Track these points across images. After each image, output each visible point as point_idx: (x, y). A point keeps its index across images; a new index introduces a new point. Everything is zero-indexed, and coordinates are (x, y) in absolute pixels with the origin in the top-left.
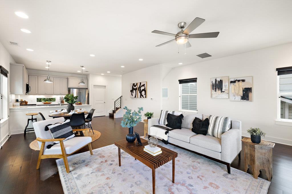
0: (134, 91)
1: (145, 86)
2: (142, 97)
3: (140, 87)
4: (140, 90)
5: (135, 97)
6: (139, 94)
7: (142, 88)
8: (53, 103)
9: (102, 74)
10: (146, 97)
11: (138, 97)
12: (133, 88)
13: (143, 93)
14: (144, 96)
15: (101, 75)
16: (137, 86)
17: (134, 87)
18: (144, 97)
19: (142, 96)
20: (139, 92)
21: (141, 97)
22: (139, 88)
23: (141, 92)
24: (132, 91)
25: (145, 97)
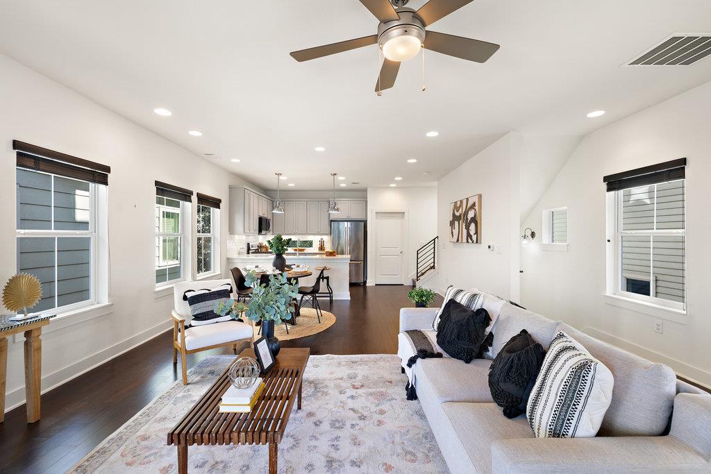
0: (456, 223)
1: (477, 208)
2: (469, 240)
3: (466, 213)
4: (467, 219)
5: (458, 240)
6: (465, 232)
7: (471, 214)
8: (308, 250)
9: (391, 185)
10: (477, 242)
11: (462, 242)
12: (454, 215)
13: (472, 228)
14: (474, 238)
15: (391, 187)
16: (460, 210)
17: (456, 213)
18: (473, 242)
19: (471, 237)
20: (464, 225)
21: (468, 242)
22: (464, 215)
23: (468, 227)
24: (452, 224)
25: (475, 242)
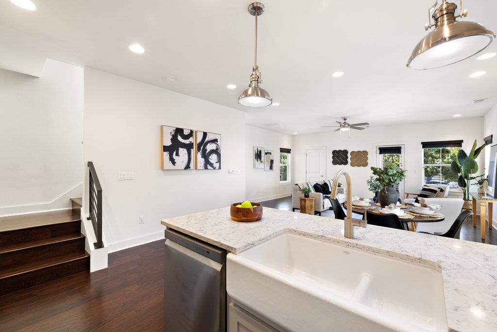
0: (182, 151)
1: (219, 143)
2: (209, 167)
3: (203, 143)
4: (205, 150)
5: (187, 167)
6: (201, 161)
7: (210, 147)
10: (220, 168)
11: (196, 168)
12: (175, 140)
13: (213, 158)
14: (217, 165)
16: (191, 140)
17: (180, 139)
18: (214, 168)
19: (211, 165)
20: (199, 155)
21: (206, 168)
22: (199, 145)
23: (206, 156)
24: (171, 149)
25: (217, 168)
